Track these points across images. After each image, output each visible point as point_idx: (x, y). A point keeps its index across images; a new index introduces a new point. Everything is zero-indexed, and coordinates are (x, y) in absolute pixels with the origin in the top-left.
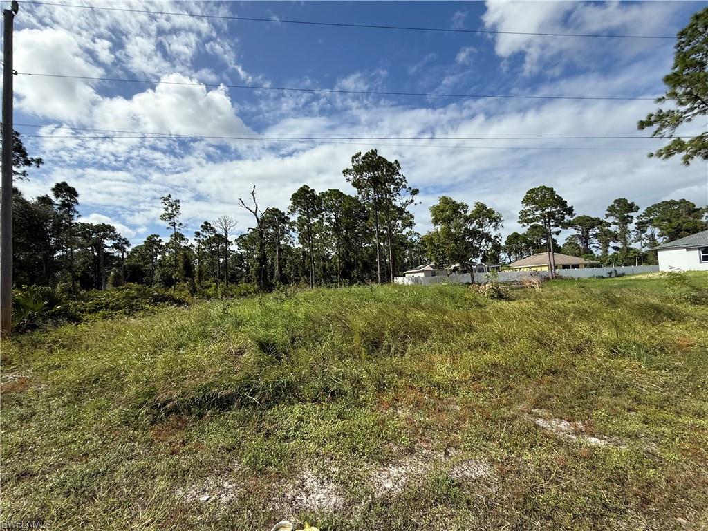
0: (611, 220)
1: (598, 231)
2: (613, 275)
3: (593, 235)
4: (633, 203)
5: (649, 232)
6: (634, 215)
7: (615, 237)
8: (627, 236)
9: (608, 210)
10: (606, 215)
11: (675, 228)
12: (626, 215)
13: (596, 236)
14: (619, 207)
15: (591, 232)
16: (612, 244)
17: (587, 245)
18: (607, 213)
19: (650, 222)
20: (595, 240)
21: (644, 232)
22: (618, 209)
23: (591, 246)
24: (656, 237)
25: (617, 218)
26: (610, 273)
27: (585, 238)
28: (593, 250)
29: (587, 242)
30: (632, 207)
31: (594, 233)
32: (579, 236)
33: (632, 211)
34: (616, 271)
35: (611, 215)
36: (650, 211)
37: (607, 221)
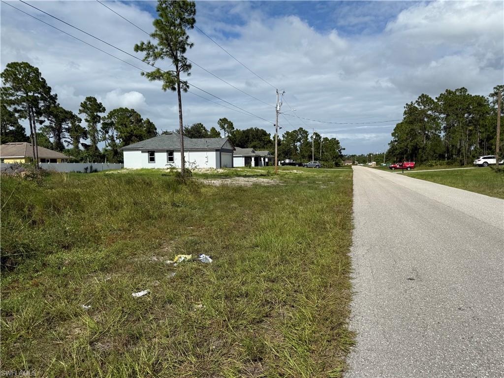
0: (83, 116)
1: (70, 125)
2: (89, 171)
3: (66, 129)
4: (101, 104)
5: (110, 133)
6: (101, 115)
7: (85, 134)
8: (96, 134)
9: (81, 106)
10: (80, 110)
11: (130, 133)
12: (95, 114)
13: (68, 130)
14: (91, 105)
15: (64, 126)
16: (82, 141)
17: (60, 139)
18: (81, 108)
19: (112, 124)
20: (67, 135)
21: (107, 132)
22: (90, 106)
23: (63, 140)
24: (115, 139)
25: (89, 115)
26: (86, 169)
27: (58, 132)
28: (65, 144)
29: (59, 136)
30: (100, 108)
31: (67, 127)
32: (52, 127)
33: (100, 112)
34: (91, 167)
35: (84, 112)
36: (112, 114)
37: (79, 116)
